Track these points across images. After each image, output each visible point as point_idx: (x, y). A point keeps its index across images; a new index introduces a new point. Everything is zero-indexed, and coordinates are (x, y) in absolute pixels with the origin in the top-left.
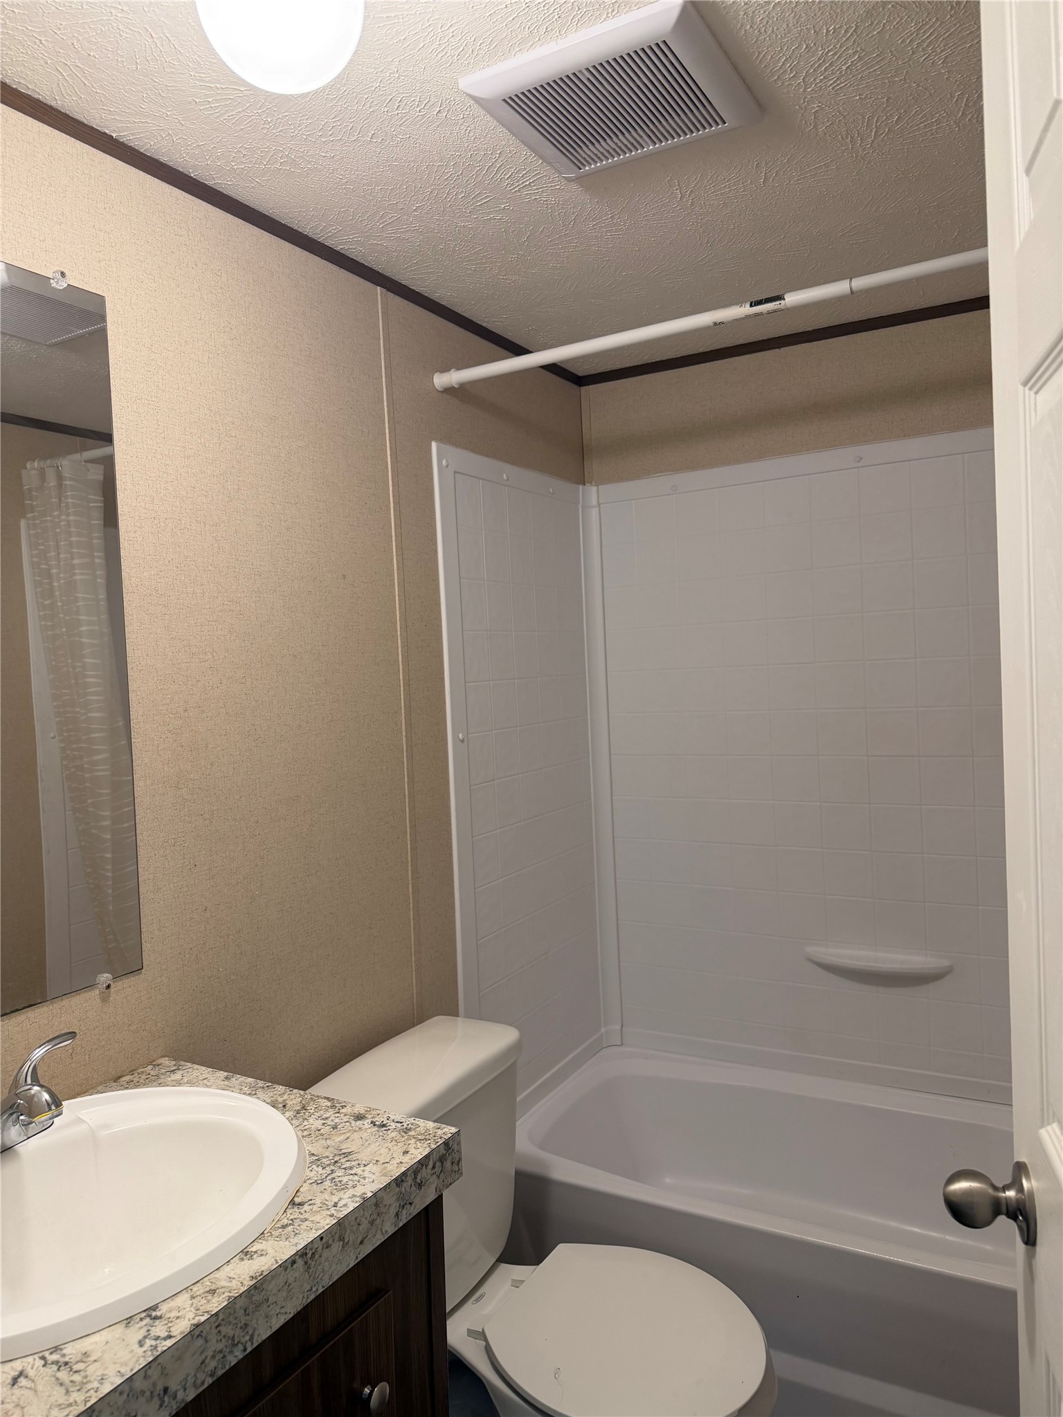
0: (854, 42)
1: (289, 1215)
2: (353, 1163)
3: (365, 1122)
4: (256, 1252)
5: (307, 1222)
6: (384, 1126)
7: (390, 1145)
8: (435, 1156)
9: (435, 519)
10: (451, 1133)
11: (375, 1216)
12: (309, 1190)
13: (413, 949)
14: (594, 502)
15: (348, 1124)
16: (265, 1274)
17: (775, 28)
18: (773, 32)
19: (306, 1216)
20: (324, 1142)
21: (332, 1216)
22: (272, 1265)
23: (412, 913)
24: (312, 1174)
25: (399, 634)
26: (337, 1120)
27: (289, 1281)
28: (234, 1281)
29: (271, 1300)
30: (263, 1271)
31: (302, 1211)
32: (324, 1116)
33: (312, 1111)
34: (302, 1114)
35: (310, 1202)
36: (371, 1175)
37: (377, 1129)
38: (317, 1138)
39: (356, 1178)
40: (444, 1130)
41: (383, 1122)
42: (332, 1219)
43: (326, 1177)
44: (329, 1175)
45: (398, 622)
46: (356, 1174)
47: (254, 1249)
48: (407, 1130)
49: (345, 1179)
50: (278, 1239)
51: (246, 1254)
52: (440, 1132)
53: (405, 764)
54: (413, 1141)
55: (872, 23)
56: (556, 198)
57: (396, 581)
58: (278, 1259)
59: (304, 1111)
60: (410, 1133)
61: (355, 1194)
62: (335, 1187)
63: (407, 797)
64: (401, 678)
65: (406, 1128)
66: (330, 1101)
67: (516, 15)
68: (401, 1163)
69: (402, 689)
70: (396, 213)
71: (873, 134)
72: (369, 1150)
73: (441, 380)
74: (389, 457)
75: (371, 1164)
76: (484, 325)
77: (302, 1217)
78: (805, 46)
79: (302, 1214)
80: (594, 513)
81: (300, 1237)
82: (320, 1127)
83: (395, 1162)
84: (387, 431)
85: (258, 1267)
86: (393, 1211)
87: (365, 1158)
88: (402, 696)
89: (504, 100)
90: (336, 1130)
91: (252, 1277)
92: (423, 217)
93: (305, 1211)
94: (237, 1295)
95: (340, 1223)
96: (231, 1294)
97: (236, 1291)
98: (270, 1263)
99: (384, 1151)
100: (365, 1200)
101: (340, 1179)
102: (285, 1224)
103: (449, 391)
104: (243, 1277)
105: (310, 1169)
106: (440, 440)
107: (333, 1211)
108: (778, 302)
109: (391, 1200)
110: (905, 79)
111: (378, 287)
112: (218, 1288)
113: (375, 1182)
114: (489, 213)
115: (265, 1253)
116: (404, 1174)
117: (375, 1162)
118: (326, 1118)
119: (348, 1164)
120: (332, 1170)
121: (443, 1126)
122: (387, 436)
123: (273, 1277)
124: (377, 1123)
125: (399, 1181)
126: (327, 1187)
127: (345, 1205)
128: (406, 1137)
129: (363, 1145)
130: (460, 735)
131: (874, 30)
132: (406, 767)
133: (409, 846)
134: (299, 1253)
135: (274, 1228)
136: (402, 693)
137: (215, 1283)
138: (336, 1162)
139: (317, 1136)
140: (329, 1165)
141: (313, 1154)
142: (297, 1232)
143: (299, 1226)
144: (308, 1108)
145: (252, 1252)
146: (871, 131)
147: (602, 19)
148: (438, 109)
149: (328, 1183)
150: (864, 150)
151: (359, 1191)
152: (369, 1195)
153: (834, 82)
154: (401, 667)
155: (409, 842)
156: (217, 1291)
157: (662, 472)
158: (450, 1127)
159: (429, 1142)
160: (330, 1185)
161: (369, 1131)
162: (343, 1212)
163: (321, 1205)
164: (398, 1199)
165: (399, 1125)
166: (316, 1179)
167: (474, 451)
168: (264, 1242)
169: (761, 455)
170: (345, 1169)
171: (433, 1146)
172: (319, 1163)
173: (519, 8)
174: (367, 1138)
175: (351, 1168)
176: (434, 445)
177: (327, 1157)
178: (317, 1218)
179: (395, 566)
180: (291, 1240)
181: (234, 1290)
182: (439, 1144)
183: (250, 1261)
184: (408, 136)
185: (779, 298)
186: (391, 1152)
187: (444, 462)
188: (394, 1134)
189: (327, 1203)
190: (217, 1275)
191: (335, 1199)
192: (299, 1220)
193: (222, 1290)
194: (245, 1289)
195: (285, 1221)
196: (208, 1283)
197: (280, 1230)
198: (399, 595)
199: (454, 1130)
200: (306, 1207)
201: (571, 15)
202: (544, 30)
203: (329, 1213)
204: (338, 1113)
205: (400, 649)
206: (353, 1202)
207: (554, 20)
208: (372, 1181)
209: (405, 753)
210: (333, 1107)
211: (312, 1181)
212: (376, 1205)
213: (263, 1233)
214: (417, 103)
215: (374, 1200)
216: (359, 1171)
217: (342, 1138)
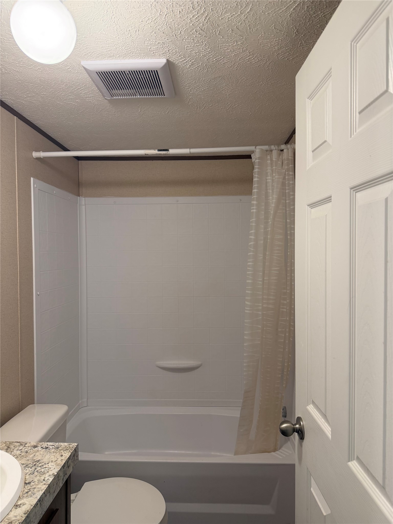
0: (208, 84)
1: (27, 488)
2: (42, 464)
3: (39, 448)
4: (20, 504)
5: (36, 489)
6: (47, 448)
7: (54, 454)
8: (72, 455)
9: (31, 207)
10: (76, 445)
11: (57, 481)
12: (30, 477)
13: (20, 380)
14: (84, 203)
15: (31, 450)
16: (29, 511)
17: (188, 75)
18: (187, 75)
19: (34, 486)
20: (25, 458)
21: (45, 484)
22: (31, 507)
23: (20, 365)
24: (27, 471)
25: (18, 253)
26: (26, 449)
27: (36, 512)
28: (18, 517)
29: (32, 520)
30: (28, 510)
31: (31, 485)
32: (20, 449)
33: (13, 448)
34: (9, 450)
35: (33, 481)
36: (52, 467)
37: (45, 450)
38: (22, 458)
39: (47, 469)
40: (73, 445)
41: (46, 446)
42: (46, 485)
43: (34, 471)
44: (35, 470)
45: (18, 248)
46: (46, 467)
47: (19, 503)
48: (58, 448)
49: (43, 470)
50: (27, 497)
51: (16, 506)
52: (71, 446)
53: (19, 305)
54: (62, 451)
55: (214, 81)
56: (98, 103)
57: (18, 232)
58: (32, 504)
59: (9, 449)
60: (59, 449)
61: (50, 474)
62: (40, 474)
63: (19, 319)
64: (18, 271)
65: (57, 447)
66: (19, 443)
67: (111, 49)
68: (62, 460)
69: (19, 275)
70: (34, 94)
71: (203, 108)
72: (46, 458)
73: (35, 154)
74: (17, 183)
75: (50, 463)
76: (50, 135)
77: (33, 487)
78: (194, 81)
79: (32, 486)
80: (84, 207)
81: (36, 494)
82: (20, 453)
83: (59, 460)
84: (16, 172)
85: (25, 509)
86: (62, 478)
87: (47, 461)
88: (19, 278)
89: (97, 72)
90: (28, 453)
91: (25, 513)
92: (44, 97)
93: (33, 485)
94: (22, 521)
95: (49, 486)
96: (19, 522)
97: (21, 520)
98: (29, 507)
99: (52, 457)
100: (55, 476)
101: (40, 470)
102: (27, 491)
103: (39, 159)
104: (21, 514)
105: (25, 469)
106: (34, 177)
107: (44, 482)
108: (167, 152)
109: (61, 474)
110: (217, 96)
111: (15, 117)
112: (12, 521)
113: (56, 468)
114: (71, 102)
115: (25, 504)
116: (65, 463)
117: (51, 461)
118: (21, 450)
119: (40, 465)
120: (35, 468)
121: (71, 443)
122: (17, 174)
123: (32, 511)
124: (44, 447)
125: (63, 467)
126: (37, 475)
127: (48, 479)
128: (59, 450)
129: (43, 456)
130: (38, 293)
131: (214, 82)
132: (19, 306)
133: (19, 339)
134: (39, 500)
135: (23, 494)
136: (19, 277)
137: (10, 520)
138: (35, 465)
139: (21, 457)
140: (33, 466)
141: (23, 464)
142: (34, 493)
143: (33, 491)
144: (10, 447)
145: (19, 505)
146: (203, 107)
147: (138, 58)
148: (69, 68)
149: (36, 473)
150: (199, 111)
151: (51, 473)
152: (56, 474)
153: (198, 92)
154: (18, 266)
155: (19, 337)
156: (13, 522)
157: (110, 196)
158: (74, 444)
159: (69, 450)
160: (37, 473)
161: (42, 451)
162: (49, 482)
163: (38, 482)
164: (63, 474)
165: (53, 446)
166: (30, 472)
167: (44, 182)
168: (22, 500)
169: (146, 195)
170: (40, 466)
171: (72, 451)
172: (28, 467)
173: (113, 48)
174: (43, 454)
175: (43, 466)
176: (32, 179)
177: (30, 464)
178: (39, 486)
179: (18, 226)
180: (34, 496)
181: (20, 520)
182: (73, 450)
183: (20, 508)
184: (53, 72)
185: (167, 150)
186: (56, 457)
187: (35, 185)
188: (53, 450)
189: (40, 480)
190: (9, 516)
191: (43, 478)
192: (32, 489)
193: (15, 521)
194: (24, 518)
195: (26, 491)
196: (7, 520)
197: (26, 494)
198: (18, 237)
199: (76, 444)
200: (32, 484)
201: (128, 55)
202: (118, 56)
203: (43, 483)
204: (25, 446)
205: (18, 259)
206: (50, 477)
207: (123, 54)
208: (54, 469)
209: (19, 301)
210: (21, 445)
211: (29, 474)
212: (58, 477)
213: (20, 497)
214: (62, 64)
215: (57, 475)
216: (46, 466)
217: (32, 456)
